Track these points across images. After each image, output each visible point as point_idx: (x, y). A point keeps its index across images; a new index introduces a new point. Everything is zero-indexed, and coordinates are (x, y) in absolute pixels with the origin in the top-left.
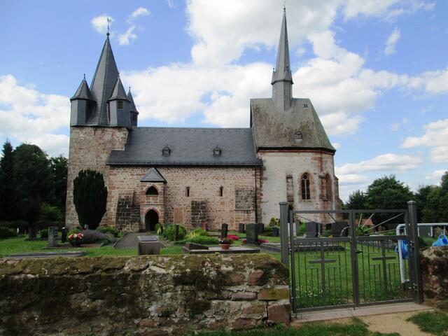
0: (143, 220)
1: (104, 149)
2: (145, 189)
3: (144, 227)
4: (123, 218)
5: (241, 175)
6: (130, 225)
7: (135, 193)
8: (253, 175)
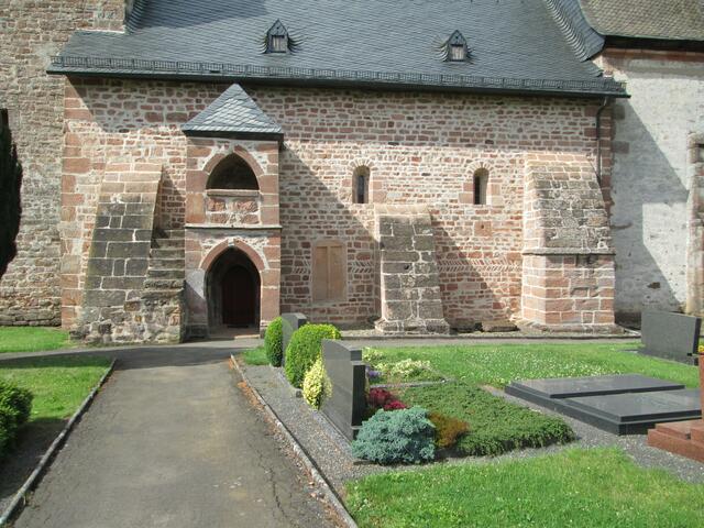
0: (199, 290)
1: (45, 27)
2: (203, 163)
3: (202, 319)
4: (118, 284)
5: (548, 129)
6: (142, 312)
7: (165, 186)
8: (588, 133)
